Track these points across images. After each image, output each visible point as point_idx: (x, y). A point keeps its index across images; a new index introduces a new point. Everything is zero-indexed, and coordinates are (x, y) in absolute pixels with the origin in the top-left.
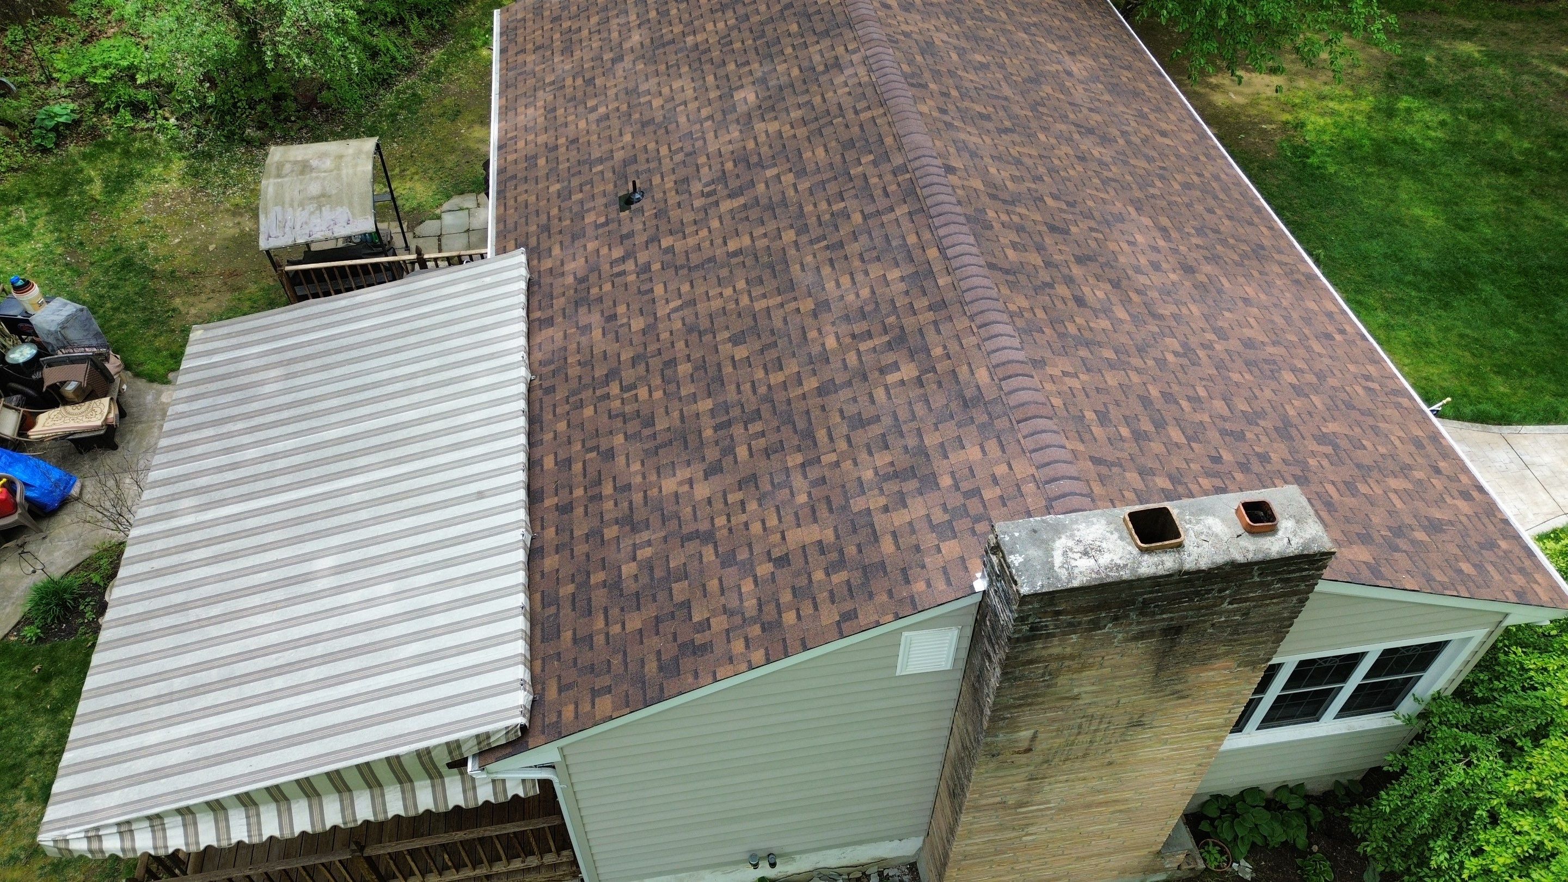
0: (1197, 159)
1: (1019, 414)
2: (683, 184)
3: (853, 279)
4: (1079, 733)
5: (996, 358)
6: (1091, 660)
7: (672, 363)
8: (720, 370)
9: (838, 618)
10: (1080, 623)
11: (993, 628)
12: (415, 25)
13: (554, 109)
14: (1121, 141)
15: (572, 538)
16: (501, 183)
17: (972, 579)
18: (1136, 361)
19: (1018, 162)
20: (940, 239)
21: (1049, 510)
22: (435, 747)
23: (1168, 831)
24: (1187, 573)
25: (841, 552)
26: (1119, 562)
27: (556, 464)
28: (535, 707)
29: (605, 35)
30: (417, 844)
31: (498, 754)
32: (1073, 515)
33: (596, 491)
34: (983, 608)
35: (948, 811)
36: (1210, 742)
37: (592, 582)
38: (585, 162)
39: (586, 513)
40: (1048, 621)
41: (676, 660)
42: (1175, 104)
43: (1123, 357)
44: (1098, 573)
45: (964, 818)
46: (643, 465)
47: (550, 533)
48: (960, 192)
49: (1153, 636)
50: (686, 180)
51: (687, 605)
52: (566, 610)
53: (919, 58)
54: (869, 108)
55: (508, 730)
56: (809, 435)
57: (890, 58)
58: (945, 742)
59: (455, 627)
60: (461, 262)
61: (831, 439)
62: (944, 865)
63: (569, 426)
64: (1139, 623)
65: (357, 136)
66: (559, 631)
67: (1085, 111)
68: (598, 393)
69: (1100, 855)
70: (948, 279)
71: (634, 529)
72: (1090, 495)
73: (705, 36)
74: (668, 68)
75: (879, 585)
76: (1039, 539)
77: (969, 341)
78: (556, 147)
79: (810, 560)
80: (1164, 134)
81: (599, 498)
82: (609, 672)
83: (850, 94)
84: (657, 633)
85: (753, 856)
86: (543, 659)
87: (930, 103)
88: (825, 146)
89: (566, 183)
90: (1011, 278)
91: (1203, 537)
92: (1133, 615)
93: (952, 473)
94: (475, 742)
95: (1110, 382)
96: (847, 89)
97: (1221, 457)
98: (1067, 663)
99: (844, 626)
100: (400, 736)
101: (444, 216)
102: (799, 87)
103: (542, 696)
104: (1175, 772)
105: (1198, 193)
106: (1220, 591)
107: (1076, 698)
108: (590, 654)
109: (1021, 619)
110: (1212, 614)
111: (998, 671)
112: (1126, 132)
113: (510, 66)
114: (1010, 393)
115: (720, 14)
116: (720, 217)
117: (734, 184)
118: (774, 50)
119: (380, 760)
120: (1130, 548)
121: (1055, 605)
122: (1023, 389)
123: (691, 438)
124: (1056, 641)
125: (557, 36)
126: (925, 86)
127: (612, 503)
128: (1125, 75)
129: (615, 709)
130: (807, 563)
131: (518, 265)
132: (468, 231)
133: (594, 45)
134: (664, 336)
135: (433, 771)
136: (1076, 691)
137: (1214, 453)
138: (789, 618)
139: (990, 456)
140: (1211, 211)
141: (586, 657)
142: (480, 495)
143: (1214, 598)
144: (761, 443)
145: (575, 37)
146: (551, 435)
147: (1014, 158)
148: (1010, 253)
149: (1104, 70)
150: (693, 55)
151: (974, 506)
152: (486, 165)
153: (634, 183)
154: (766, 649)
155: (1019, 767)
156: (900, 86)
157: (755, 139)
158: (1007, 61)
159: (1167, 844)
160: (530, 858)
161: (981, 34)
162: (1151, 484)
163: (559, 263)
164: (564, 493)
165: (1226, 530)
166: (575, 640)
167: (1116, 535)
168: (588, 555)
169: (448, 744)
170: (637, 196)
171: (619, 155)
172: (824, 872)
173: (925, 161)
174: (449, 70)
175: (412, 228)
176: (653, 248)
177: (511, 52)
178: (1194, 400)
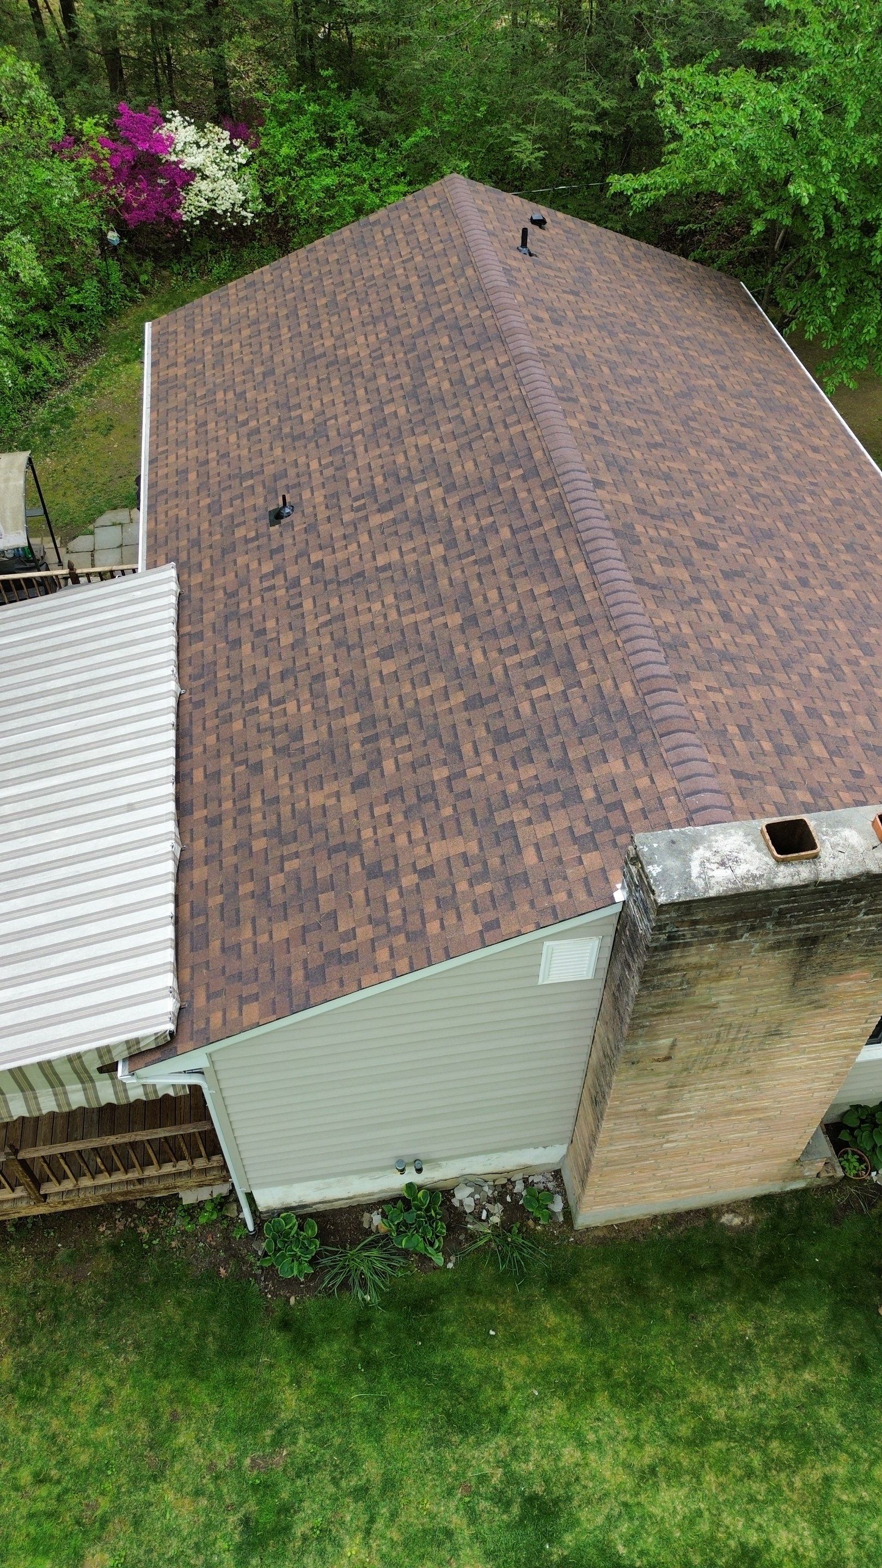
0: (848, 474)
1: (662, 728)
2: (333, 500)
3: (500, 593)
4: (718, 1042)
5: (641, 673)
6: (729, 969)
7: (321, 677)
8: (368, 685)
9: (480, 928)
10: (717, 933)
11: (632, 937)
12: (67, 339)
13: (205, 424)
14: (772, 457)
15: (221, 849)
16: (152, 498)
17: (612, 890)
18: (781, 677)
19: (667, 477)
20: (587, 553)
21: (689, 822)
22: (86, 1052)
23: (807, 1139)
24: (822, 883)
25: (485, 863)
26: (755, 872)
27: (206, 776)
28: (181, 1015)
29: (256, 348)
30: (70, 1147)
31: (149, 1058)
32: (712, 827)
33: (245, 803)
34: (624, 921)
35: (590, 1118)
36: (847, 1051)
37: (240, 893)
38: (235, 476)
39: (235, 826)
40: (685, 930)
41: (322, 969)
42: (829, 419)
43: (767, 672)
44: (735, 883)
45: (605, 1125)
46: (291, 779)
47: (199, 845)
48: (608, 506)
49: (791, 946)
50: (336, 495)
51: (333, 916)
52: (215, 920)
53: (570, 372)
54: (519, 422)
55: (157, 1036)
56: (456, 749)
57: (541, 372)
58: (587, 1050)
59: (106, 936)
60: (113, 577)
61: (477, 753)
62: (587, 1171)
63: (218, 739)
64: (775, 933)
65: (10, 450)
66: (208, 941)
67: (737, 426)
68: (248, 706)
69: (739, 1163)
70: (595, 594)
71: (283, 842)
72: (730, 808)
73: (356, 349)
74: (318, 382)
75: (521, 895)
76: (677, 850)
77: (614, 656)
78: (207, 462)
79: (454, 871)
80: (815, 450)
81: (247, 810)
82: (256, 980)
83: (500, 407)
84: (304, 943)
85: (400, 1161)
86: (192, 968)
87: (581, 417)
88: (475, 461)
89: (216, 498)
90: (659, 593)
91: (840, 849)
92: (769, 925)
93: (595, 787)
94: (125, 1047)
95: (754, 698)
96: (497, 403)
97: (863, 772)
98: (704, 972)
99: (486, 936)
100: (52, 1042)
101: (97, 531)
102: (450, 402)
103: (191, 1004)
104: (813, 1081)
105: (848, 509)
106: (856, 902)
107: (714, 1007)
108: (238, 963)
109: (659, 928)
110: (848, 925)
111: (637, 979)
112: (778, 447)
113: (161, 379)
114: (654, 707)
115: (371, 327)
116: (370, 532)
117: (383, 499)
118: (424, 363)
119: (32, 1065)
120: (766, 859)
121: (692, 914)
122: (667, 703)
123: (338, 752)
124: (693, 950)
125: (208, 349)
126: (575, 400)
127: (260, 815)
128: (779, 390)
129: (262, 1015)
130: (451, 874)
131: (167, 581)
132: (121, 546)
133: (246, 359)
134: (313, 650)
135: (84, 1076)
136: (714, 1000)
137: (856, 768)
138: (433, 927)
139: (633, 769)
140: (861, 527)
141: (234, 966)
142: (130, 807)
143: (850, 908)
144: (406, 758)
145: (227, 351)
146: (201, 749)
147: (664, 473)
148: (658, 568)
149: (758, 385)
150: (345, 369)
151: (616, 819)
152: (138, 481)
153: (284, 497)
154: (411, 957)
155: (658, 1074)
156: (550, 399)
157: (405, 452)
158: (659, 375)
159: (806, 1153)
160: (181, 1163)
161: (634, 347)
162: (792, 798)
163: (209, 577)
164: (213, 806)
165: (862, 842)
166: (223, 950)
167: (753, 847)
168: (236, 867)
169: (98, 1050)
170: (287, 510)
171: (270, 470)
172: (470, 1178)
173: (573, 475)
174: (102, 384)
175: (65, 543)
176: (303, 561)
177: (162, 366)
178: (839, 715)
